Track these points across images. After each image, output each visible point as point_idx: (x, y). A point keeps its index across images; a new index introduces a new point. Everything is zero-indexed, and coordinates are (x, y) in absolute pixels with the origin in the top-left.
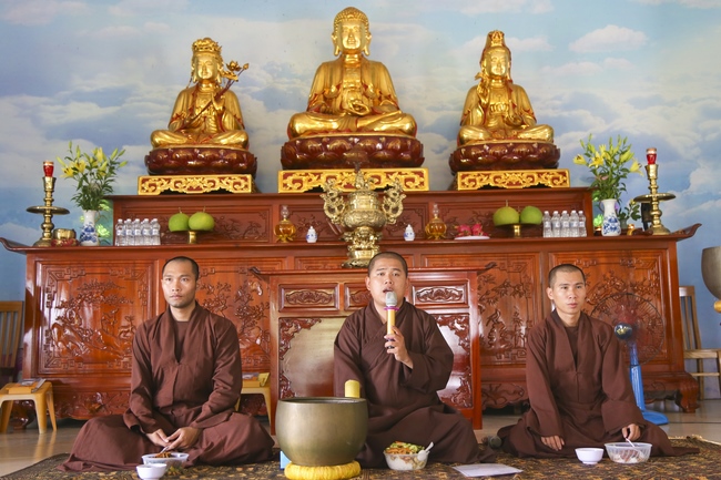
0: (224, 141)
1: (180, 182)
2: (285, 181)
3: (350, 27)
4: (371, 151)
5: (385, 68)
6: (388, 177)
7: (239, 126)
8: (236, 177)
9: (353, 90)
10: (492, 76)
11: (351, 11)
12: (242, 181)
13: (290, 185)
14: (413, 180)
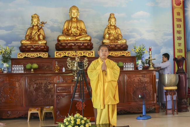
0: (40, 43)
1: (29, 54)
2: (56, 54)
3: (74, 11)
4: (79, 46)
5: (83, 22)
6: (84, 53)
7: (44, 38)
8: (44, 53)
9: (75, 28)
10: (111, 25)
11: (74, 7)
12: (45, 54)
13: (58, 55)
14: (90, 54)
